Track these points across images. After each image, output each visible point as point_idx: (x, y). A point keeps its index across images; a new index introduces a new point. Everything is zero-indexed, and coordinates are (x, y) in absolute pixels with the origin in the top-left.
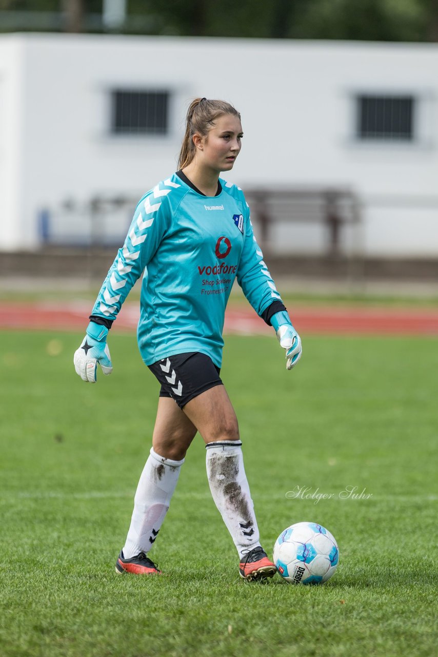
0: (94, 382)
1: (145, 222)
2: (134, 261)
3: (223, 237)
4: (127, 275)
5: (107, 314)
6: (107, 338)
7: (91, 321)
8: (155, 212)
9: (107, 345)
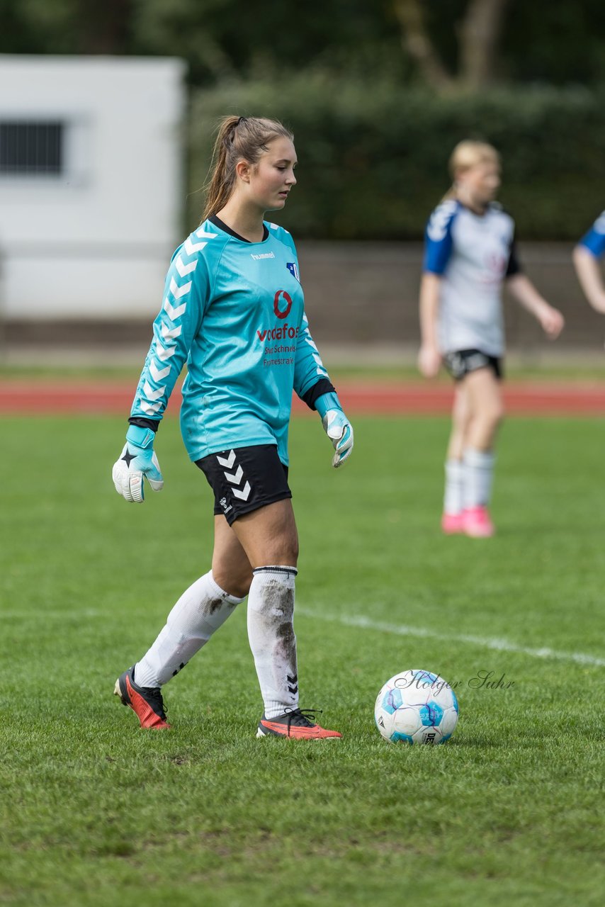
0: (142, 502)
1: (181, 288)
2: (176, 339)
3: (281, 291)
4: (170, 359)
5: (151, 414)
6: (154, 444)
7: (131, 424)
8: (192, 273)
9: (154, 453)
